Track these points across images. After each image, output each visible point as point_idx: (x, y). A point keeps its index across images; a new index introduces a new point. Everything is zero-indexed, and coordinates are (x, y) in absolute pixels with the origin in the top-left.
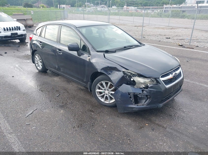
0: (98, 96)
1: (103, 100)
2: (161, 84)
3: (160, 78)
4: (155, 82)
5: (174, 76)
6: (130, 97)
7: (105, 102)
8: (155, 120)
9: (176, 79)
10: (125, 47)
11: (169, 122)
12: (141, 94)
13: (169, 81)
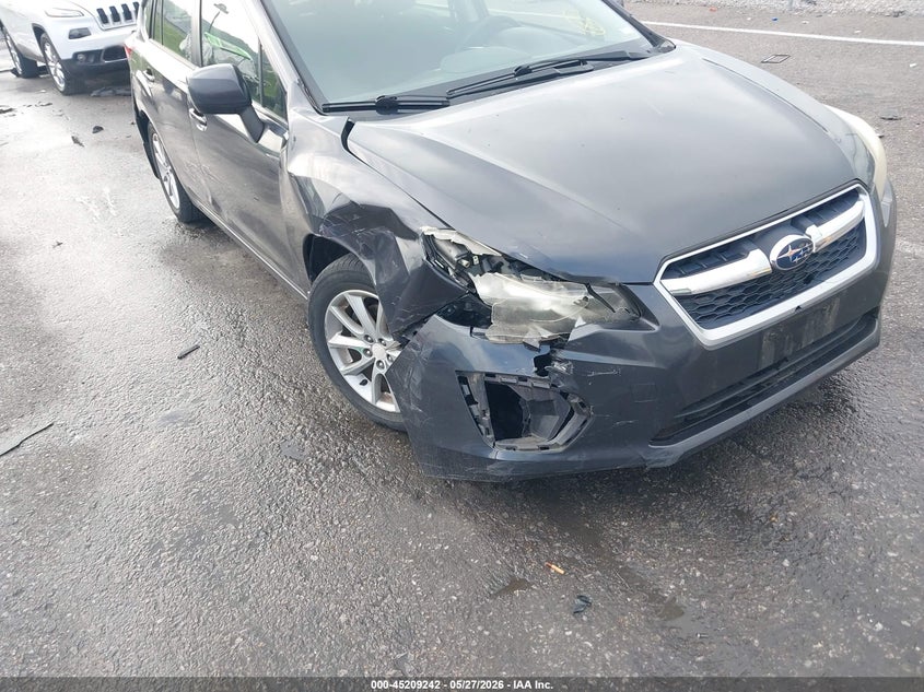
0: (342, 368)
1: (367, 393)
2: (657, 322)
3: (657, 283)
4: (621, 306)
5: (782, 261)
6: (470, 400)
7: (382, 405)
8: (625, 540)
9: (809, 281)
10: (521, 71)
11: (712, 563)
12: (529, 384)
13: (733, 300)
